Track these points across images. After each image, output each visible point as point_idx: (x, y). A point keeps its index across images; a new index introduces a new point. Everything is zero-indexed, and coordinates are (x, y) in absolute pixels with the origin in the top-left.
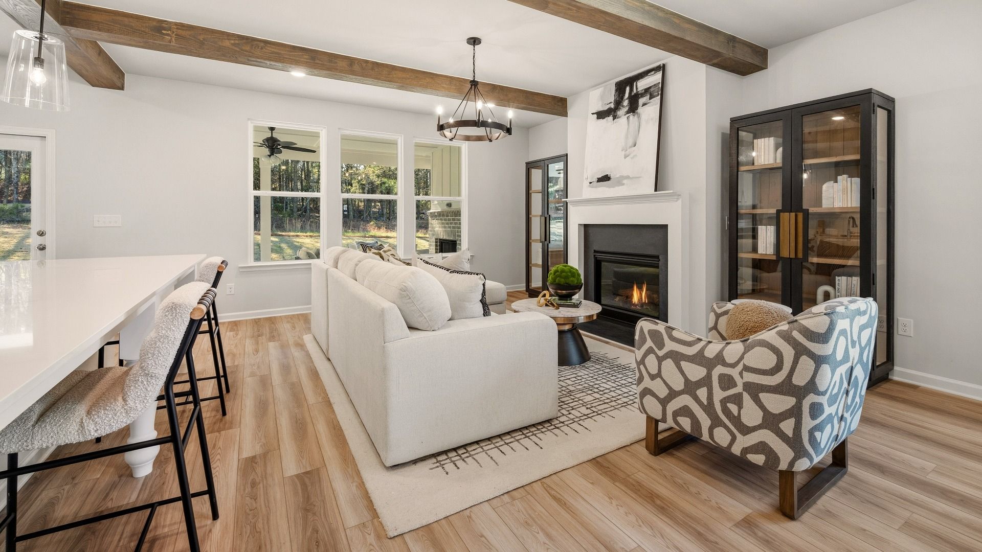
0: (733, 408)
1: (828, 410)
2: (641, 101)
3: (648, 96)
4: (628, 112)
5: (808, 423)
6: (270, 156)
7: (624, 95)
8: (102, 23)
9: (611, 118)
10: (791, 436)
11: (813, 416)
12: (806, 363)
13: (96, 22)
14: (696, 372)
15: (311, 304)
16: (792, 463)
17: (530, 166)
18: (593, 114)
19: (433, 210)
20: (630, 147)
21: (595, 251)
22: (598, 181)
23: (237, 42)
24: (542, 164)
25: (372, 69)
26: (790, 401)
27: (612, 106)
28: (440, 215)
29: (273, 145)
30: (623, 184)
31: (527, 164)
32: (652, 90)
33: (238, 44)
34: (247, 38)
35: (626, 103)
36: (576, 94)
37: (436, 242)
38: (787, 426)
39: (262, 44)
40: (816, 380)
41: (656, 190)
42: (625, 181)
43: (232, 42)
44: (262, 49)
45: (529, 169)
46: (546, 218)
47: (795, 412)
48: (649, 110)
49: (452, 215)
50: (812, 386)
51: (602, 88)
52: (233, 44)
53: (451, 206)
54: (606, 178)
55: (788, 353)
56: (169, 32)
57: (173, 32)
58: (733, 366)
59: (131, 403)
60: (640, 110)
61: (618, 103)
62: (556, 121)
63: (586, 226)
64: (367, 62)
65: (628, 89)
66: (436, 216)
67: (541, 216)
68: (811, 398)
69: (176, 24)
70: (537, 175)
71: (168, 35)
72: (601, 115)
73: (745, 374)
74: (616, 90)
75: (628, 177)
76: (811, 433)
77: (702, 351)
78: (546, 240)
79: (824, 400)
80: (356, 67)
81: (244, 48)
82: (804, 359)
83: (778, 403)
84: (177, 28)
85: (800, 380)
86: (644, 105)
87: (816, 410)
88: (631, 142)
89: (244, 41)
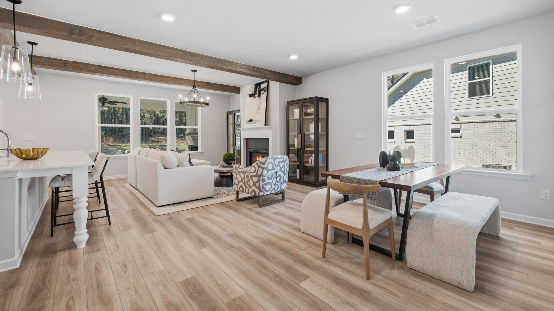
0: (248, 182)
1: (267, 181)
2: (262, 92)
3: (264, 91)
4: (258, 96)
5: (262, 183)
6: (102, 106)
7: (257, 90)
8: (41, 62)
9: (253, 97)
10: (258, 187)
11: (263, 182)
12: (260, 169)
13: (39, 62)
14: (242, 175)
15: (127, 174)
16: (259, 194)
17: (228, 113)
18: (248, 95)
19: (188, 132)
20: (258, 109)
21: (249, 149)
22: (249, 121)
23: (96, 68)
24: (233, 113)
25: (154, 77)
26: (257, 179)
27: (253, 93)
28: (190, 134)
29: (103, 100)
30: (256, 123)
31: (227, 112)
32: (265, 89)
33: (97, 69)
34: (101, 66)
35: (257, 92)
36: (243, 86)
37: (189, 147)
38: (257, 185)
39: (107, 69)
40: (263, 173)
41: (265, 126)
42: (257, 122)
43: (95, 68)
44: (107, 70)
45: (228, 115)
46: (234, 136)
47: (259, 181)
48: (264, 96)
49: (194, 134)
50: (262, 175)
51: (250, 86)
52: (95, 69)
53: (195, 130)
54: (251, 121)
55: (257, 167)
56: (69, 65)
57: (70, 65)
58: (248, 172)
59: (94, 178)
60: (262, 96)
61: (255, 92)
62: (237, 95)
63: (247, 139)
64: (151, 74)
65: (258, 87)
66: (189, 135)
67: (232, 135)
68: (262, 178)
69: (71, 62)
70: (231, 116)
71: (68, 66)
72: (250, 96)
73: (250, 174)
74: (255, 87)
75: (257, 121)
76: (263, 186)
77: (244, 170)
78: (234, 145)
79: (265, 178)
80: (147, 77)
81: (99, 70)
82: (260, 168)
83: (255, 179)
84: (72, 63)
85: (259, 173)
86: (263, 94)
87: (263, 180)
88: (258, 108)
89: (100, 67)
